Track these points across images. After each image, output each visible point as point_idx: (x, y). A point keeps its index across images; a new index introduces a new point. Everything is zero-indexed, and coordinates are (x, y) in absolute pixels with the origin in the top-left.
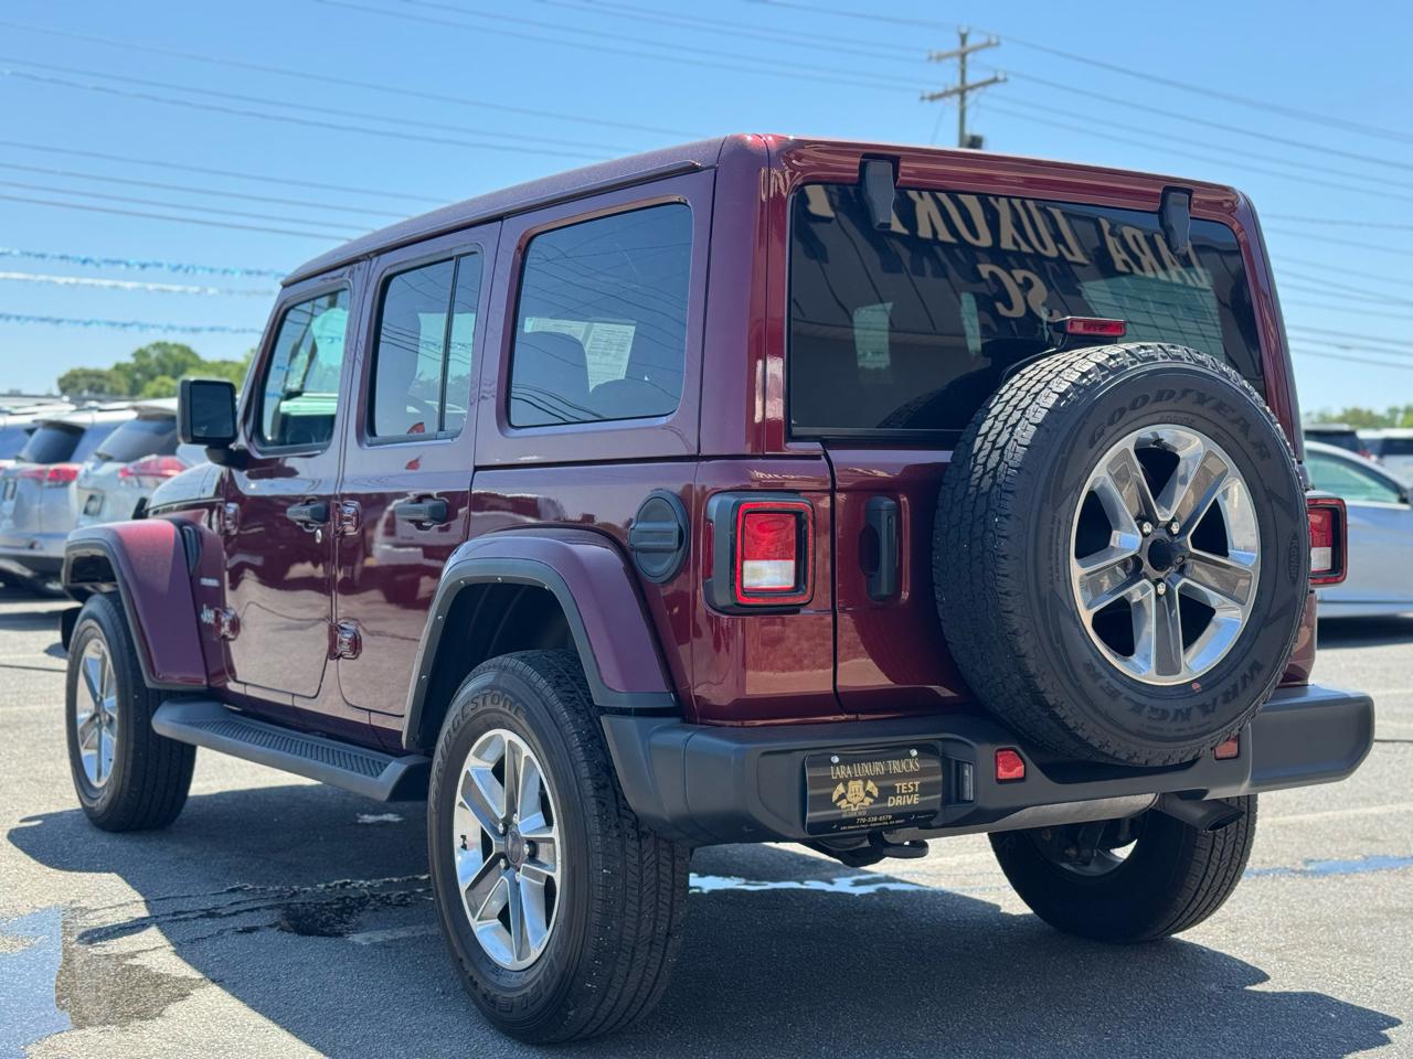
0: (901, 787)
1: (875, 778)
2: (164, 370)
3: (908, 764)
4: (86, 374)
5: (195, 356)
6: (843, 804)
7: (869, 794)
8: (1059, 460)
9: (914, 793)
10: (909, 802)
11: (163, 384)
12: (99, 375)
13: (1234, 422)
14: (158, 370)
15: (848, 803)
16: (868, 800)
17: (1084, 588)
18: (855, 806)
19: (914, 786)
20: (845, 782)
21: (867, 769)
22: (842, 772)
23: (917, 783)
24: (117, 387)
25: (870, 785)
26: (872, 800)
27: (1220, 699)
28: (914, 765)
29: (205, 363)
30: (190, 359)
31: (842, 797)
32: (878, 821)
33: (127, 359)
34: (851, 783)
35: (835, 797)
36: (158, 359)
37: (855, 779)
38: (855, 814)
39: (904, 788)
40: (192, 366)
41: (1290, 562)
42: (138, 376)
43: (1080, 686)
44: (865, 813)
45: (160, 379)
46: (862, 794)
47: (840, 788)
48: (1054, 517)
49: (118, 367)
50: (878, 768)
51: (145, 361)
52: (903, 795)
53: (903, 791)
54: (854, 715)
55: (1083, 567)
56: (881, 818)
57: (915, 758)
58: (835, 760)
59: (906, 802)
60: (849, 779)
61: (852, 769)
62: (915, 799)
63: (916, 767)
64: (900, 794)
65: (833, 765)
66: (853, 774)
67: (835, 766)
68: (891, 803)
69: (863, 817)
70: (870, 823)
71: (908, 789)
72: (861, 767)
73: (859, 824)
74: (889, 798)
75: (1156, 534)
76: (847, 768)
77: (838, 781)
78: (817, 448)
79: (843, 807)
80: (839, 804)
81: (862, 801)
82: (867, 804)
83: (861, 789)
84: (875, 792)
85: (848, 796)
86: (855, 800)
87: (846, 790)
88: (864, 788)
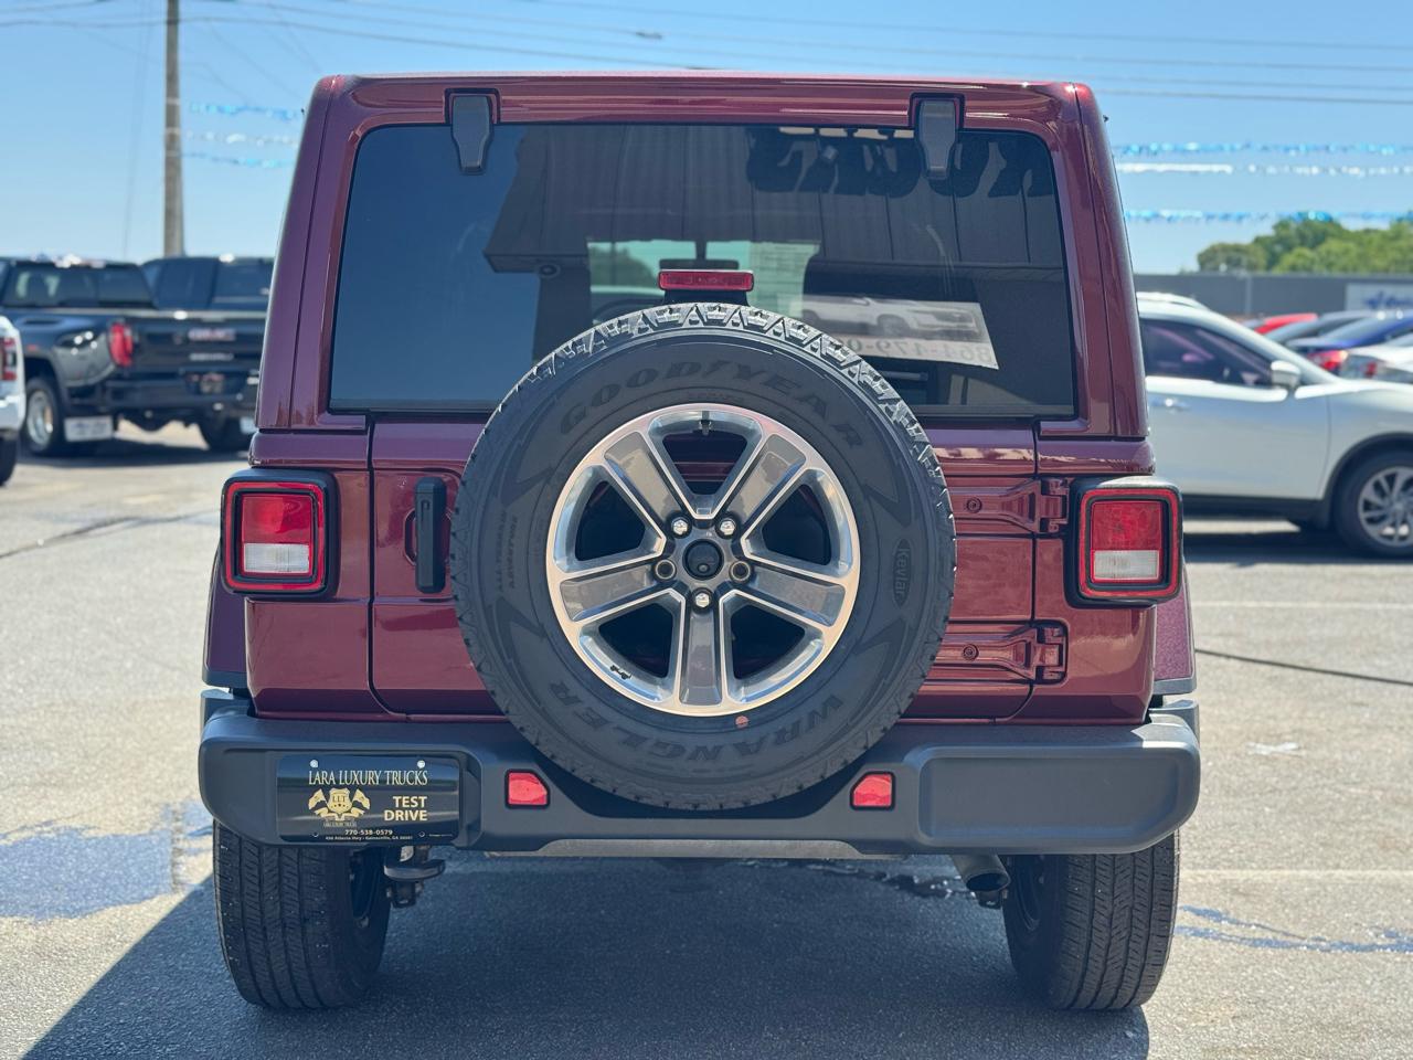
0: (400, 801)
1: (366, 789)
2: (1303, 241)
3: (412, 776)
4: (1225, 248)
5: (1338, 226)
6: (323, 813)
7: (357, 805)
8: (515, 447)
9: (419, 808)
10: (414, 819)
11: (1299, 256)
12: (1238, 249)
13: (803, 400)
14: (1297, 241)
15: (330, 811)
16: (356, 813)
17: (566, 598)
18: (340, 816)
19: (419, 801)
20: (326, 789)
21: (356, 776)
22: (322, 777)
23: (423, 798)
24: (1253, 259)
25: (359, 795)
26: (362, 812)
27: (772, 737)
28: (421, 776)
29: (1348, 232)
30: (1331, 230)
31: (321, 805)
32: (375, 835)
33: (1266, 230)
34: (333, 792)
35: (311, 805)
36: (1298, 230)
37: (339, 787)
38: (341, 824)
39: (404, 802)
40: (1333, 236)
41: (895, 575)
42: (1278, 248)
43: (544, 709)
44: (354, 825)
45: (1298, 250)
46: (348, 804)
47: (319, 795)
48: (504, 515)
49: (1258, 240)
50: (372, 776)
51: (1284, 233)
52: (404, 810)
53: (404, 806)
54: (404, 715)
55: (568, 571)
56: (378, 832)
57: (423, 769)
58: (314, 764)
59: (409, 817)
60: (331, 786)
61: (336, 774)
62: (421, 816)
63: (422, 780)
64: (401, 808)
65: (312, 769)
66: (337, 781)
67: (314, 770)
68: (389, 816)
69: (353, 829)
70: (365, 836)
71: (411, 803)
72: (349, 774)
73: (348, 836)
74: (386, 812)
75: (697, 534)
76: (329, 774)
77: (317, 787)
78: (359, 422)
79: (323, 816)
80: (317, 812)
81: (349, 811)
82: (357, 816)
83: (347, 798)
84: (366, 803)
85: (330, 804)
86: (340, 810)
87: (327, 797)
88: (351, 797)
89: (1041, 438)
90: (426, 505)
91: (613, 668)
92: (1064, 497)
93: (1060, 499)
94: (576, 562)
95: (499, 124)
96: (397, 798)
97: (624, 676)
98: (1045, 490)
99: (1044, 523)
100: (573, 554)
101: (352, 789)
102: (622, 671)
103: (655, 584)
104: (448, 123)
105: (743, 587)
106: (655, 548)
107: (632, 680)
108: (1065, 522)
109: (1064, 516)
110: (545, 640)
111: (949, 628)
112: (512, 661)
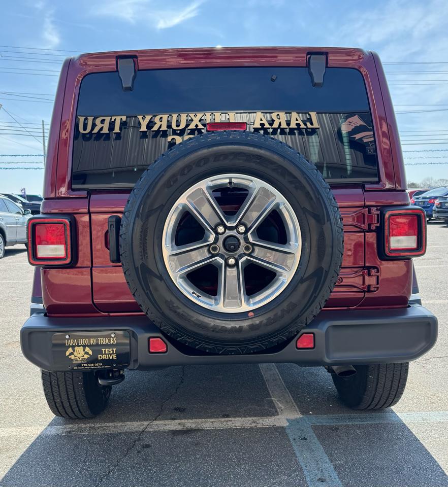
0: (105, 351)
1: (90, 347)
3: (109, 340)
7: (87, 353)
9: (113, 353)
10: (111, 358)
15: (75, 357)
16: (86, 356)
17: (170, 260)
18: (79, 358)
19: (113, 351)
20: (73, 347)
21: (86, 341)
23: (114, 349)
25: (87, 349)
26: (89, 356)
28: (113, 340)
31: (71, 354)
32: (94, 366)
35: (67, 353)
37: (78, 346)
38: (80, 362)
39: (106, 351)
41: (318, 248)
44: (86, 362)
46: (83, 353)
47: (70, 350)
50: (93, 341)
52: (107, 354)
53: (107, 353)
54: (107, 314)
55: (172, 251)
56: (96, 365)
57: (114, 337)
58: (67, 337)
59: (109, 358)
60: (75, 346)
61: (77, 341)
62: (114, 357)
63: (114, 342)
64: (105, 354)
65: (66, 339)
66: (78, 344)
67: (68, 339)
68: (100, 357)
69: (85, 363)
70: (90, 366)
71: (109, 352)
72: (83, 340)
73: (83, 367)
74: (99, 356)
75: (229, 233)
76: (74, 341)
77: (69, 346)
78: (84, 194)
79: (72, 358)
80: (70, 357)
81: (83, 356)
82: (87, 358)
83: (82, 351)
84: (91, 353)
85: (75, 353)
86: (79, 356)
87: (74, 351)
88: (84, 350)
89: (366, 191)
90: (112, 226)
91: (193, 293)
92: (378, 215)
93: (376, 215)
94: (175, 247)
95: (138, 70)
96: (104, 350)
97: (198, 296)
98: (369, 212)
99: (369, 225)
100: (174, 243)
101: (84, 346)
102: (197, 294)
103: (210, 255)
104: (117, 71)
105: (249, 255)
106: (210, 239)
107: (202, 298)
108: (378, 225)
109: (378, 223)
110: (163, 281)
111: (342, 270)
112: (148, 291)
